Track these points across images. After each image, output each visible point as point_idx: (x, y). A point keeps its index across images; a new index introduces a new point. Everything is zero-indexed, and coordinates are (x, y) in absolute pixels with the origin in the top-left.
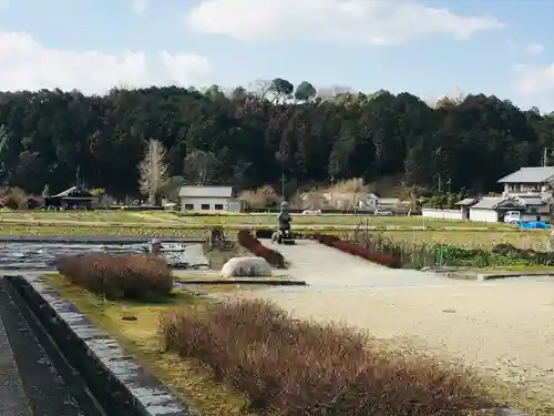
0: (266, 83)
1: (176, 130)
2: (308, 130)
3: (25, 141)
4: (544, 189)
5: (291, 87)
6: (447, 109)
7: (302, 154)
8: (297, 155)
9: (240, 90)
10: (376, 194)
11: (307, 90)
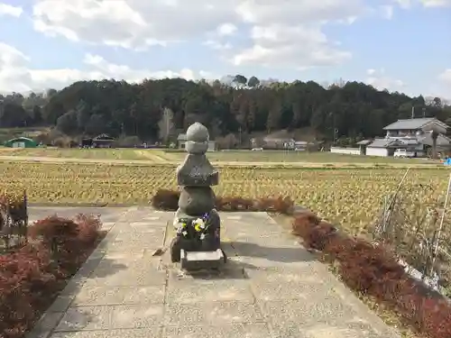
0: (232, 77)
1: (180, 102)
2: (255, 104)
3: (94, 108)
4: (418, 133)
5: (246, 79)
6: (334, 90)
7: (252, 115)
8: (249, 117)
9: (217, 81)
10: (294, 139)
11: (254, 81)
